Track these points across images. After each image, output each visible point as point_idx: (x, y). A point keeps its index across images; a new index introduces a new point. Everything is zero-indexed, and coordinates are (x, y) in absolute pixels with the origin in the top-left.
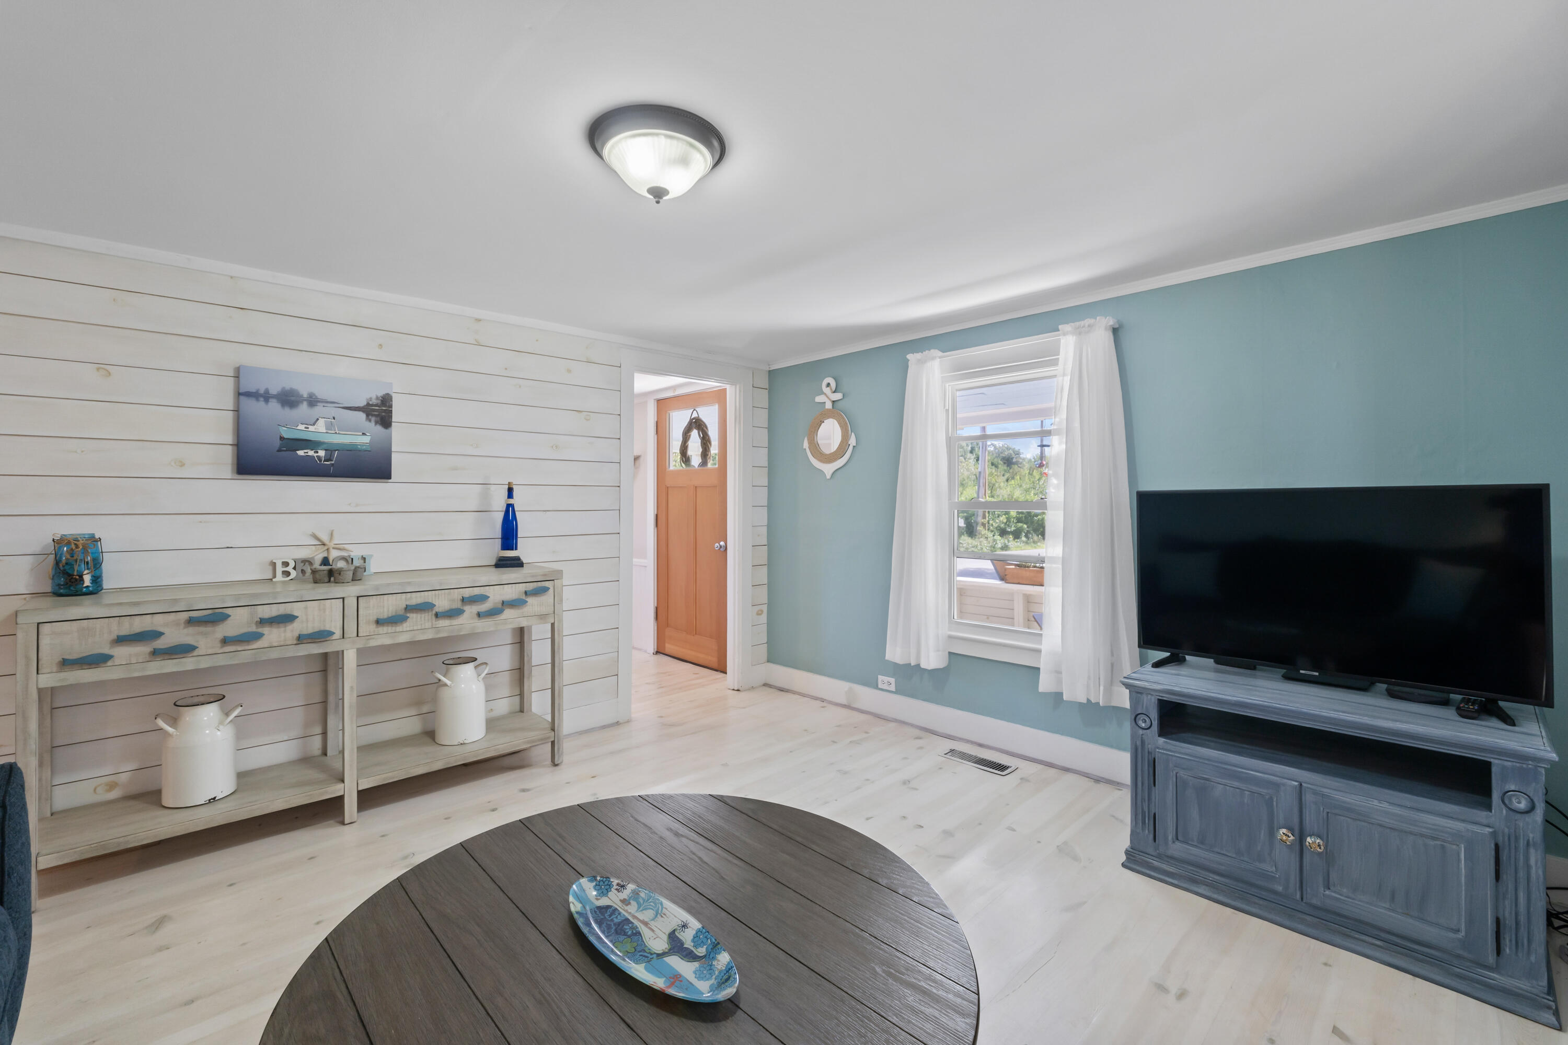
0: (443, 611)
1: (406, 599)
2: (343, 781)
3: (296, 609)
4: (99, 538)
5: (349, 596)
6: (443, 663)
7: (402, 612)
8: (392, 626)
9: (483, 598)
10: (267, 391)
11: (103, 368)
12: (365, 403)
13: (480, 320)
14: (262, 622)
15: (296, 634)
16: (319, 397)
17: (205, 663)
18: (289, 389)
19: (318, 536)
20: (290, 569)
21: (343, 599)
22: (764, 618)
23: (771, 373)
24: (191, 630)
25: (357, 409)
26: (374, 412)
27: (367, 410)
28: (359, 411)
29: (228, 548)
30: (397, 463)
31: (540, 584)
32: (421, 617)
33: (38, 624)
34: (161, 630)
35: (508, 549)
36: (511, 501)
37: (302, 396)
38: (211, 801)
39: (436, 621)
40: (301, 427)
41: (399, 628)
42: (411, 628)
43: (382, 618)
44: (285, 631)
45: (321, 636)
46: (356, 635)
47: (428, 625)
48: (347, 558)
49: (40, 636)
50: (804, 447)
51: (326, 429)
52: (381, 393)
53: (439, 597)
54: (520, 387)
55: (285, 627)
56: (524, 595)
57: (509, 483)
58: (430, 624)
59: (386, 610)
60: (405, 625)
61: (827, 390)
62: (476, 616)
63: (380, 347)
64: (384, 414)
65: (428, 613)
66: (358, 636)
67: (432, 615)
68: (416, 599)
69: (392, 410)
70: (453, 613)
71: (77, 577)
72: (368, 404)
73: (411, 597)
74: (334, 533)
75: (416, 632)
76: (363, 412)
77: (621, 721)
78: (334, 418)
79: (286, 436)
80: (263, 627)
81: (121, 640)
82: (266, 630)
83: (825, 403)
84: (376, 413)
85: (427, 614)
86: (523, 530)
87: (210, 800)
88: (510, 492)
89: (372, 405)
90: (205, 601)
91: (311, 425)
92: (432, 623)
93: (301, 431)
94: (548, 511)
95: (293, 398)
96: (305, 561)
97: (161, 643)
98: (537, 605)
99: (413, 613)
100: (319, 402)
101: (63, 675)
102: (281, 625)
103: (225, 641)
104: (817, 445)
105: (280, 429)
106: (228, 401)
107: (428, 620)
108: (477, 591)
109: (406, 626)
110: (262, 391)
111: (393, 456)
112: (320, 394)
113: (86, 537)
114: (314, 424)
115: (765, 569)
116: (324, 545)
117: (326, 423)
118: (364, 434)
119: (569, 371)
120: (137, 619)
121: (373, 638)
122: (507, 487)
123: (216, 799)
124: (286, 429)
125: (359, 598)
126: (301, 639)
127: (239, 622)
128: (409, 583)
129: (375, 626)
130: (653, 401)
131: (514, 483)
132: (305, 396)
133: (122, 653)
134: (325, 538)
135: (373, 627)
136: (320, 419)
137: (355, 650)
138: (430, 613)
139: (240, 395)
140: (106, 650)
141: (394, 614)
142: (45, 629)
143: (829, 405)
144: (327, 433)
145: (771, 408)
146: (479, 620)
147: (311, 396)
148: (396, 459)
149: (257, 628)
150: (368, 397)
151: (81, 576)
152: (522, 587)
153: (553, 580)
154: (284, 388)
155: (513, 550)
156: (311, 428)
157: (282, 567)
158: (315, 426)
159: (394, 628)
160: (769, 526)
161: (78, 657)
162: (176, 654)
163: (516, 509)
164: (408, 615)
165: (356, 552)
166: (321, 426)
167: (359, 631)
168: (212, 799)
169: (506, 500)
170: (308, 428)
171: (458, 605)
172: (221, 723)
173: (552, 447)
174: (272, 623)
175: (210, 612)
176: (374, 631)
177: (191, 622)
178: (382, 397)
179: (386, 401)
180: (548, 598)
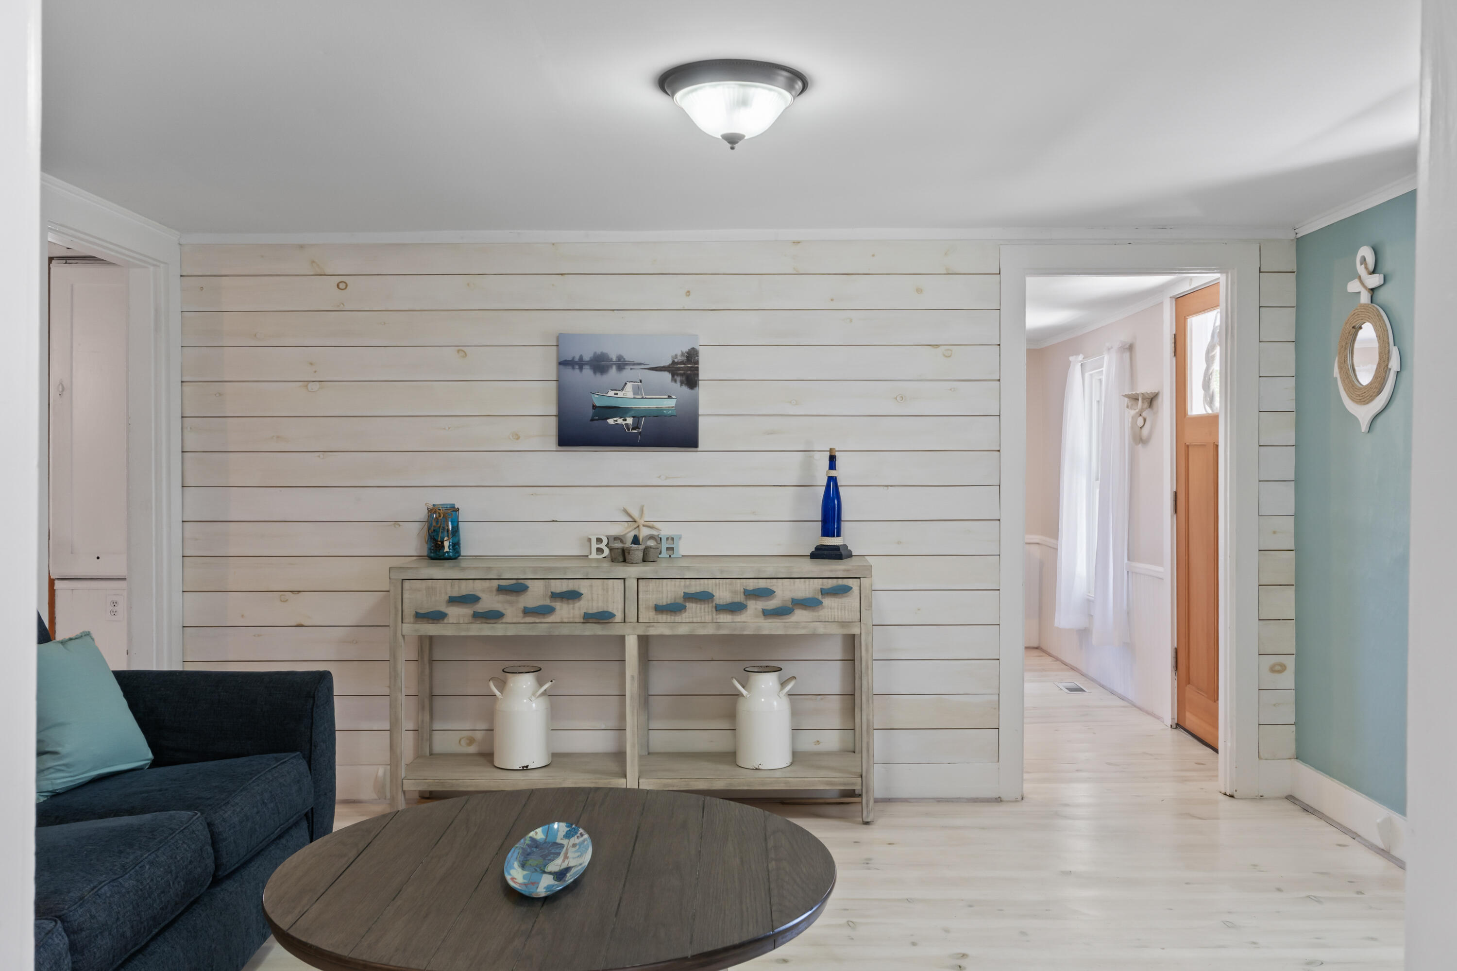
0: (725, 604)
1: (685, 586)
2: (625, 777)
3: (583, 587)
4: (458, 508)
5: (630, 578)
6: (744, 670)
7: (680, 601)
8: (671, 615)
9: (767, 593)
10: (581, 358)
11: (461, 350)
12: (670, 362)
13: (799, 242)
14: (555, 596)
15: (583, 612)
16: (626, 359)
17: (511, 631)
18: (600, 353)
19: (629, 511)
20: (603, 546)
21: (624, 579)
22: (1288, 679)
23: (1300, 242)
24: (501, 597)
25: (663, 369)
26: (680, 370)
27: (673, 369)
28: (664, 371)
29: (553, 521)
30: (705, 427)
31: (840, 582)
32: (701, 609)
33: (403, 580)
34: (480, 594)
35: (827, 536)
36: (833, 473)
37: (611, 360)
38: (525, 768)
39: (716, 615)
40: (611, 393)
41: (678, 619)
42: (691, 620)
43: (661, 604)
44: (573, 609)
45: (603, 617)
46: (636, 620)
47: (708, 618)
48: (656, 537)
49: (403, 591)
50: (1335, 376)
51: (634, 395)
52: (686, 349)
53: (719, 586)
54: (851, 321)
55: (574, 604)
56: (820, 594)
57: (830, 449)
58: (710, 617)
59: (664, 596)
60: (684, 615)
61: (1361, 270)
62: (761, 614)
63: (688, 294)
64: (689, 372)
65: (708, 604)
66: (638, 622)
67: (712, 607)
68: (696, 587)
69: (698, 368)
70: (735, 608)
71: (440, 543)
72: (673, 363)
73: (690, 584)
74: (645, 509)
75: (696, 625)
76: (669, 371)
77: (1004, 797)
78: (641, 382)
79: (597, 405)
80: (555, 602)
81: (453, 601)
82: (558, 605)
83: (1359, 293)
84: (681, 372)
85: (707, 606)
86: (847, 512)
87: (523, 767)
88: (832, 460)
89: (678, 363)
90: (512, 572)
91: (620, 390)
92: (712, 616)
93: (611, 398)
94: (891, 486)
95: (603, 363)
96: (616, 538)
97: (481, 607)
98: (838, 609)
99: (692, 603)
100: (627, 364)
101: (417, 626)
102: (570, 601)
103: (527, 612)
104: (1351, 372)
105: (593, 397)
106: (552, 371)
107: (708, 612)
108: (762, 584)
109: (685, 617)
110: (577, 359)
111: (701, 419)
112: (628, 357)
113: (448, 506)
114: (622, 390)
115: (1291, 592)
116: (635, 521)
117: (633, 386)
118: (669, 397)
119: (919, 291)
120: (464, 582)
121: (653, 626)
122: (828, 454)
123: (529, 768)
124: (597, 396)
125: (639, 580)
126: (590, 618)
127: (536, 594)
128: (688, 568)
129: (654, 612)
130: (1169, 299)
131: (836, 450)
132: (614, 359)
133: (455, 613)
134: (636, 514)
135: (652, 614)
136: (628, 383)
137: (636, 636)
138: (710, 605)
139: (564, 363)
140: (443, 608)
141: (673, 601)
142: (407, 584)
143: (1365, 298)
144: (634, 398)
145: (1299, 308)
146: (765, 619)
147: (620, 358)
148: (704, 425)
149: (551, 603)
150: (674, 354)
151: (442, 542)
152: (818, 584)
153: (859, 578)
154: (595, 353)
155: (834, 536)
156: (620, 394)
157: (597, 544)
158: (624, 392)
159: (673, 617)
160: (1298, 516)
161: (426, 612)
162: (490, 619)
163: (839, 484)
164: (687, 604)
165: (665, 531)
166: (629, 392)
167: (639, 616)
168: (525, 767)
169: (827, 472)
170: (615, 394)
171: (740, 598)
172: (534, 694)
173: (896, 398)
174: (563, 598)
175: (514, 582)
176: (654, 618)
177: (501, 590)
178: (687, 353)
179: (692, 357)
180: (851, 601)
